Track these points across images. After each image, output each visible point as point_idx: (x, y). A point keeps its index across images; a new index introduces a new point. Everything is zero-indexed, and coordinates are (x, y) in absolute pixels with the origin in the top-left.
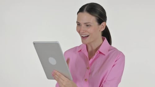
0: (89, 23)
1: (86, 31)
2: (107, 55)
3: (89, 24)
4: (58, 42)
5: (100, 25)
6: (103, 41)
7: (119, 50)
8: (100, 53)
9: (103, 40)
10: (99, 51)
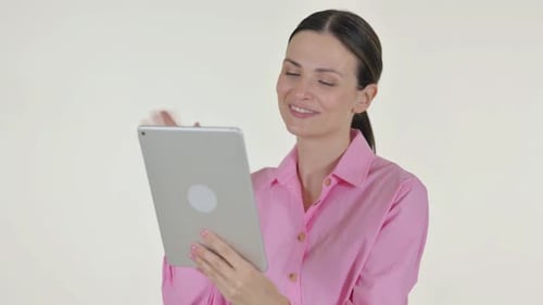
0: (333, 71)
1: (313, 97)
2: (362, 185)
3: (333, 74)
4: (238, 129)
5: (360, 89)
6: (351, 140)
7: (405, 169)
8: (342, 182)
9: (353, 135)
10: (334, 176)
